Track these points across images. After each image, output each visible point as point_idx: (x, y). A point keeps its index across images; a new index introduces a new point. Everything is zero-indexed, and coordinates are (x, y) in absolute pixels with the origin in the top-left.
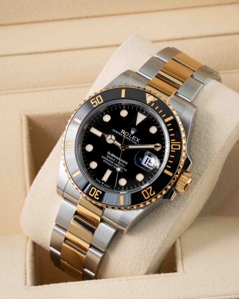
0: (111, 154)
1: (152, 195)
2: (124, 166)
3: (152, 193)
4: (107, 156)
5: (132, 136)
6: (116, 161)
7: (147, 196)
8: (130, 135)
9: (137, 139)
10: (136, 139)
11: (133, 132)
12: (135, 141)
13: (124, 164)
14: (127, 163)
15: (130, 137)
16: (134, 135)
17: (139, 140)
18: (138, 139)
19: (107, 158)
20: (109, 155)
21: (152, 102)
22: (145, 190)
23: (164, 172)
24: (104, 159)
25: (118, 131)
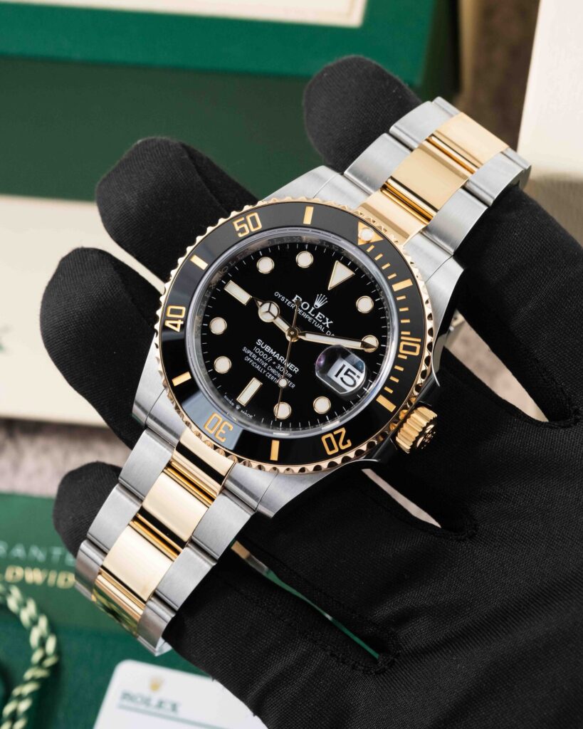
0: (263, 346)
1: (343, 448)
2: (290, 375)
3: (345, 443)
4: (256, 349)
5: (315, 312)
6: (274, 363)
7: (332, 448)
8: (313, 309)
9: (327, 319)
10: (324, 320)
11: (318, 304)
12: (321, 324)
13: (290, 372)
14: (296, 370)
15: (312, 313)
16: (321, 310)
17: (331, 322)
18: (329, 321)
19: (254, 352)
20: (259, 347)
21: (369, 244)
22: (330, 435)
23: (377, 400)
24: (248, 355)
25: (286, 298)
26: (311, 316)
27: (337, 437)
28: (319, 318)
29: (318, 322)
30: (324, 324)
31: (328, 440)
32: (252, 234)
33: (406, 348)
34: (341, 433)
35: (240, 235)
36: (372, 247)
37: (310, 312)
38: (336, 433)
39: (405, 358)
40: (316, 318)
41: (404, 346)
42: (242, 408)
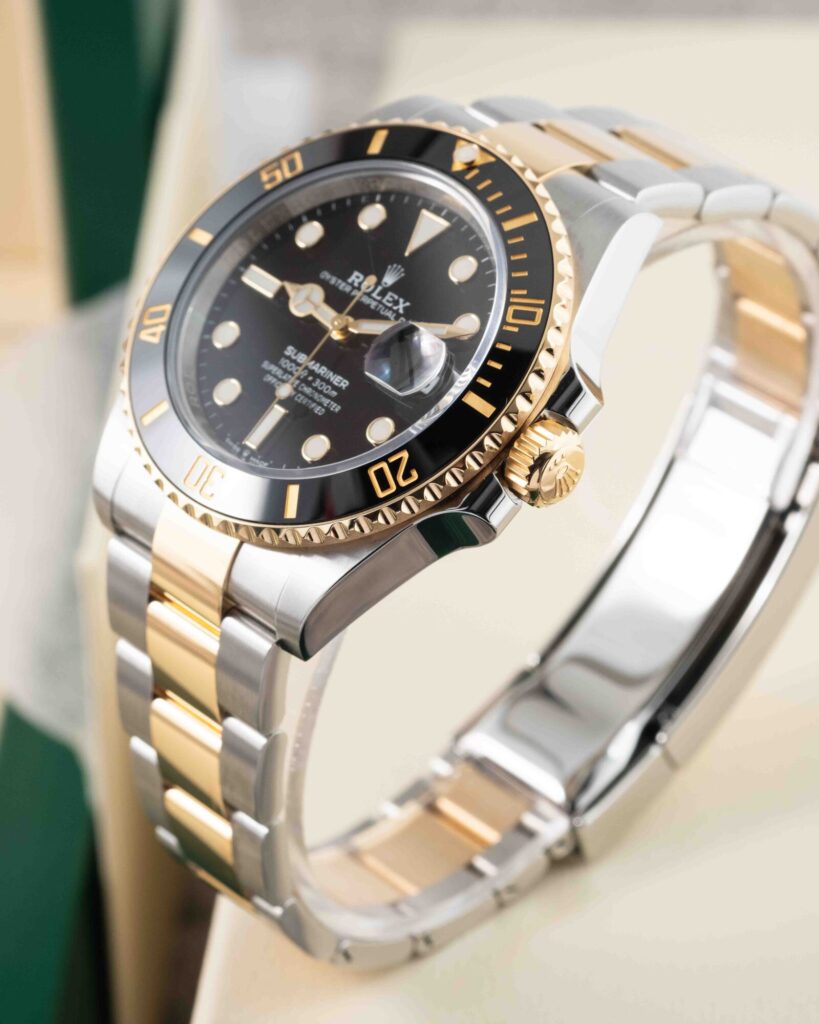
0: (296, 354)
1: (403, 484)
2: (334, 393)
3: (407, 476)
4: (283, 362)
5: (383, 293)
6: (310, 378)
7: (384, 485)
8: (379, 288)
9: (401, 300)
10: (396, 303)
11: (389, 279)
12: (390, 309)
13: (335, 388)
14: (344, 384)
15: (379, 295)
16: (394, 288)
17: (408, 304)
18: (404, 303)
19: (280, 367)
20: (289, 358)
21: (470, 166)
22: (384, 465)
23: (464, 400)
24: (269, 372)
25: (339, 277)
26: (375, 299)
27: (394, 467)
28: (388, 301)
29: (386, 307)
30: (395, 308)
31: (380, 474)
32: (286, 182)
33: (517, 315)
34: (400, 460)
35: (268, 187)
36: (475, 172)
37: (374, 295)
38: (392, 460)
39: (516, 330)
40: (384, 301)
41: (515, 312)
42: (253, 453)
